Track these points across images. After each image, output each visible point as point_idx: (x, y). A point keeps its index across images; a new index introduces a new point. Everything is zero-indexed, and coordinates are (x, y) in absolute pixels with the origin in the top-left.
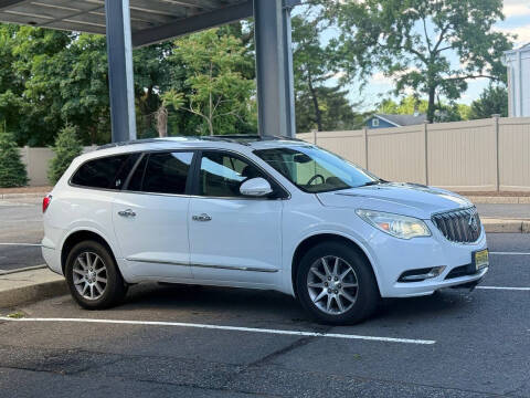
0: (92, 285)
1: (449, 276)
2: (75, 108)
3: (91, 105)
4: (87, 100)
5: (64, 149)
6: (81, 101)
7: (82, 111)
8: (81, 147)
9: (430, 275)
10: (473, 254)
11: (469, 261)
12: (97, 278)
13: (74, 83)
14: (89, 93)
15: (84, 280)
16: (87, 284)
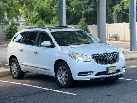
1: (97, 75)
2: (86, 12)
3: (91, 11)
4: (90, 10)
5: (81, 26)
6: (88, 10)
7: (89, 13)
8: (88, 25)
9: (89, 74)
10: (107, 68)
11: (106, 70)
13: (86, 3)
14: (91, 7)
16: (14, 71)
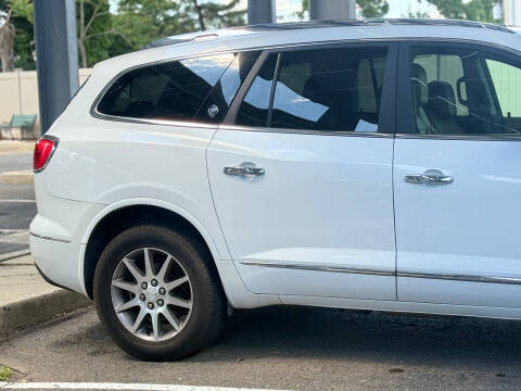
0: (154, 314)
12: (168, 300)
15: (136, 302)
16: (145, 310)
